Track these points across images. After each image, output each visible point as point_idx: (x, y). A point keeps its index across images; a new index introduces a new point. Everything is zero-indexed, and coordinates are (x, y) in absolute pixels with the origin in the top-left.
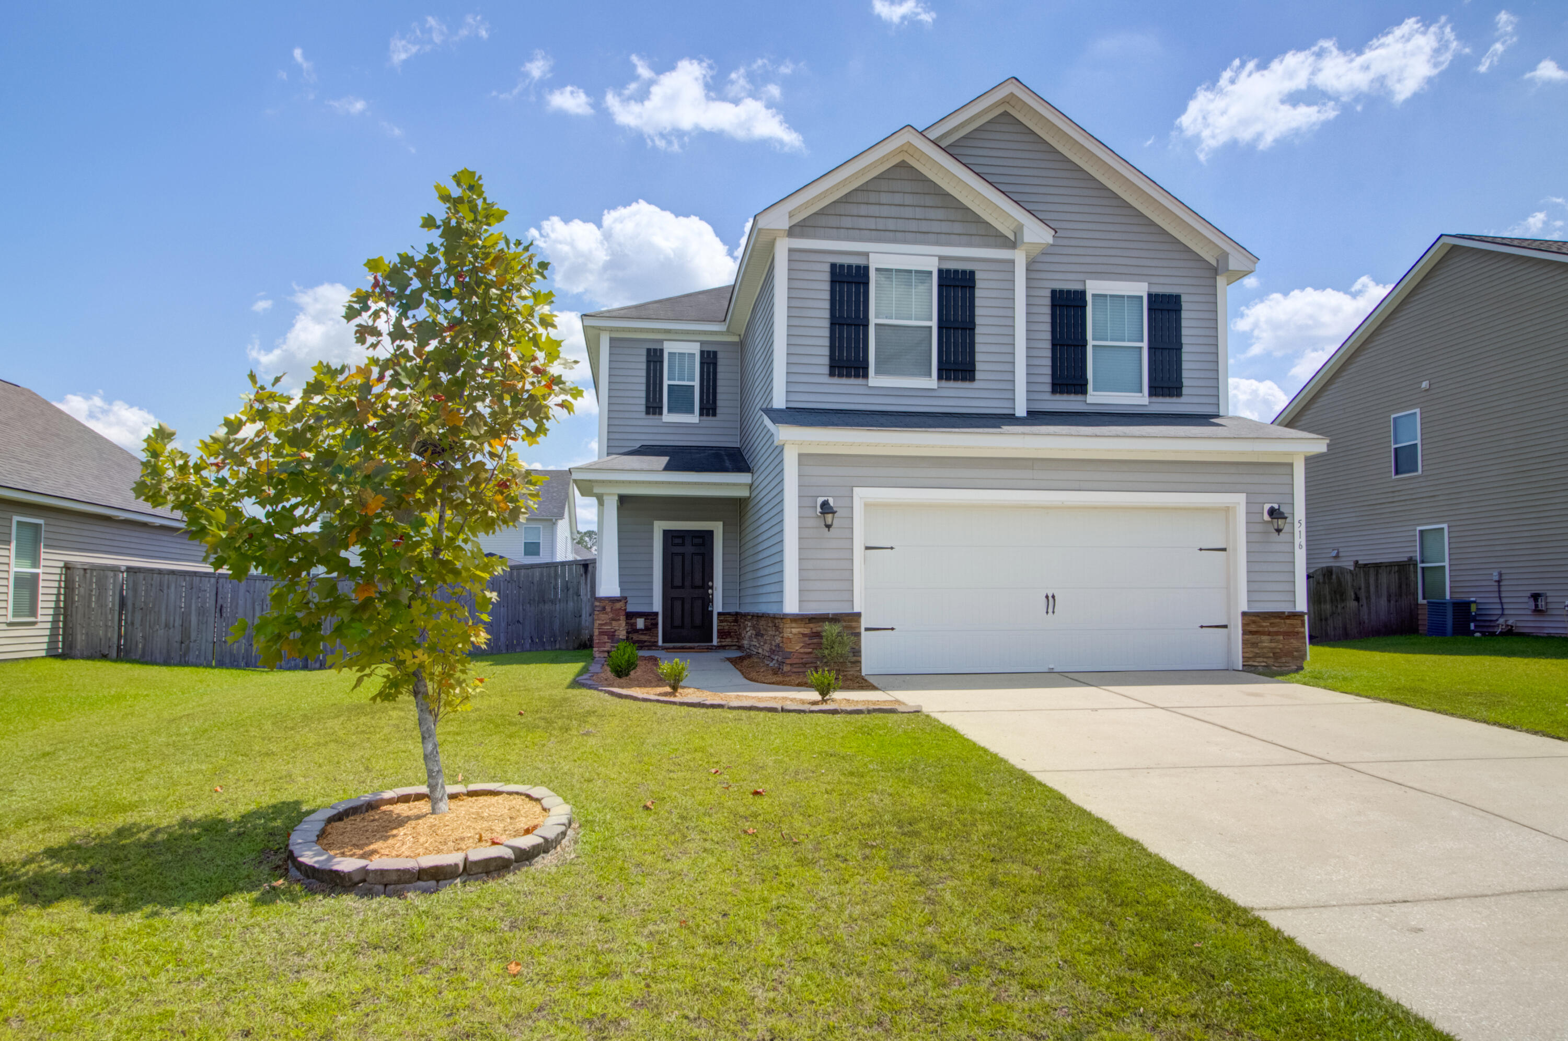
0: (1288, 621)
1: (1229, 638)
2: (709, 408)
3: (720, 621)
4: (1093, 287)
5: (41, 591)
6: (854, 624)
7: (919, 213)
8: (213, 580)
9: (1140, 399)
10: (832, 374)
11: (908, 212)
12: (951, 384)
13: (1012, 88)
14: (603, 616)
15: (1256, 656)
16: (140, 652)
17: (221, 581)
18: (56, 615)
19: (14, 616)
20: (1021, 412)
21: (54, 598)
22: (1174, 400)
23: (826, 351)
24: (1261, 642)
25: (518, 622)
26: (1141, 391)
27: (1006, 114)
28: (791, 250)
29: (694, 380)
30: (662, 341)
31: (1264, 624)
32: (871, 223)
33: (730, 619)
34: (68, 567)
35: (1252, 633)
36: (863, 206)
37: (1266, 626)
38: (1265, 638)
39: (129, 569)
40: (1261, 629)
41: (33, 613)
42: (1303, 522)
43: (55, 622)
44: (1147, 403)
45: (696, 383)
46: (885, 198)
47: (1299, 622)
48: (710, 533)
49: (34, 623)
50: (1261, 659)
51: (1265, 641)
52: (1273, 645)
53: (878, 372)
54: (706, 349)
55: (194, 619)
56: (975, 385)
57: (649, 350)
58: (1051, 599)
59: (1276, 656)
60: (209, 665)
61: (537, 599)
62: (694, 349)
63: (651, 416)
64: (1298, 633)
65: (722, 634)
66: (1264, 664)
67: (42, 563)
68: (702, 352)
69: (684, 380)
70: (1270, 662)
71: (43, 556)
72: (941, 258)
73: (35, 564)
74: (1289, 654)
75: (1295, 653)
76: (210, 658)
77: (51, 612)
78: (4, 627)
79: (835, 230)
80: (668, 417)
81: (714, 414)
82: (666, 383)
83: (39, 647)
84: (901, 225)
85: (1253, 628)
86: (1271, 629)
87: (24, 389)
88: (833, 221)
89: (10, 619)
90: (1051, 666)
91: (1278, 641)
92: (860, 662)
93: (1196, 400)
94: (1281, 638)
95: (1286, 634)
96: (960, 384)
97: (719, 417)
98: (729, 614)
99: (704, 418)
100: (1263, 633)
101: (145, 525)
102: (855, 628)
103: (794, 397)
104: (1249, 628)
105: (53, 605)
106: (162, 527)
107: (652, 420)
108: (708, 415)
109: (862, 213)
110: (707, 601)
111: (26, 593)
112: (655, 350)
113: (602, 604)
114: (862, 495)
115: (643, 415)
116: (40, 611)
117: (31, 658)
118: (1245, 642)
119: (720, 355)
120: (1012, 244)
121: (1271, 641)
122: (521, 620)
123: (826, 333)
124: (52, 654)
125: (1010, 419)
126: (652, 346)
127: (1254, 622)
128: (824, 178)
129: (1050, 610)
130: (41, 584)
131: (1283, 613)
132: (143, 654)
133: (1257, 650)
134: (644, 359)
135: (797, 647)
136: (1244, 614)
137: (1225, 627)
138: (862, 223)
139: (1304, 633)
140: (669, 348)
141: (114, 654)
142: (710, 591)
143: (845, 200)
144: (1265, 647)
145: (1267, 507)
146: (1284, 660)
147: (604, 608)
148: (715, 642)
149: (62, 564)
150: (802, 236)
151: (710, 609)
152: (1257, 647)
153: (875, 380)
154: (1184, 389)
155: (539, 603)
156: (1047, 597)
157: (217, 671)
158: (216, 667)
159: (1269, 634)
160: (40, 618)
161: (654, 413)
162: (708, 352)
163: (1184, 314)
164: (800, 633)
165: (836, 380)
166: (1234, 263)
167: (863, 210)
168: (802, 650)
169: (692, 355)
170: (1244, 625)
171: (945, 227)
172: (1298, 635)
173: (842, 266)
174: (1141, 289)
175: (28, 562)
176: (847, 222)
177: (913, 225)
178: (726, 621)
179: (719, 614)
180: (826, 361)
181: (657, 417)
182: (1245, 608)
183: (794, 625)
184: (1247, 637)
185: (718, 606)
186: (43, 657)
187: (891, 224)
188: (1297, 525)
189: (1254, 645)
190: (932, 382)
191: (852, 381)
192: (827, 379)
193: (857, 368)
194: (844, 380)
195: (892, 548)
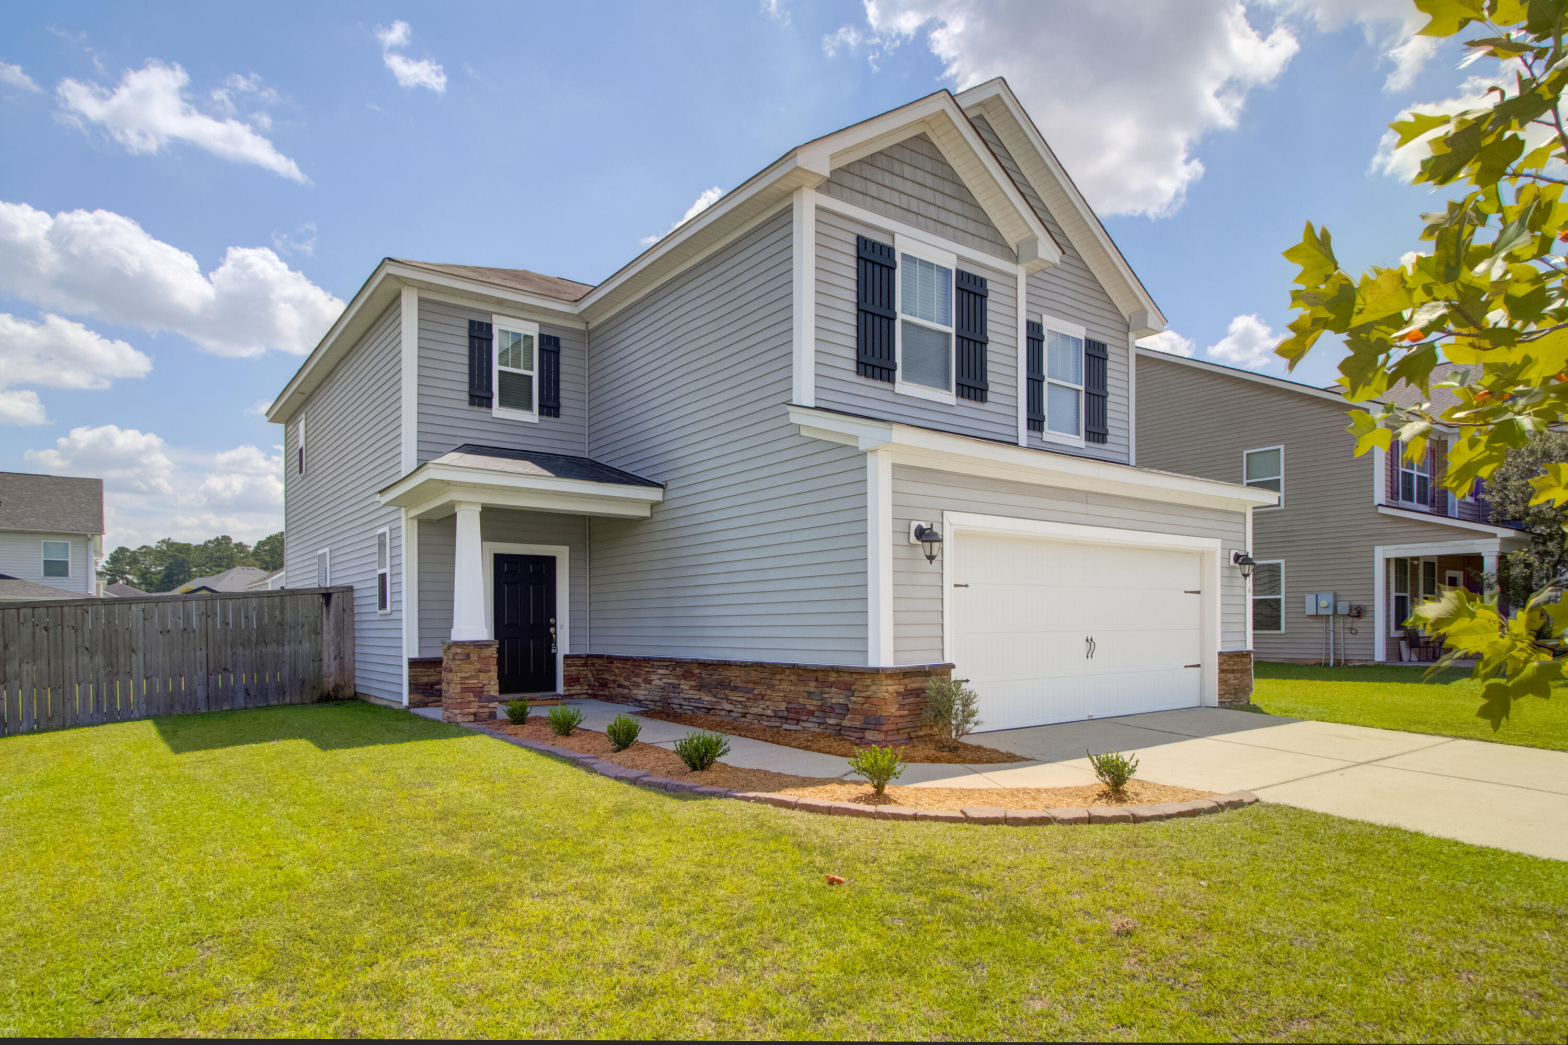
0: (1243, 660)
1: (1202, 676)
2: (550, 407)
3: (567, 665)
4: (1047, 322)
6: (945, 678)
7: (938, 199)
9: (1079, 442)
10: (858, 372)
11: (929, 195)
12: (968, 403)
13: (999, 89)
15: (1226, 693)
20: (1023, 439)
22: (1103, 446)
24: (1229, 679)
25: (225, 669)
26: (1078, 434)
28: (818, 209)
29: (532, 369)
30: (490, 314)
32: (895, 198)
33: (579, 662)
35: (1225, 671)
36: (887, 175)
37: (1231, 665)
38: (1231, 675)
40: (1229, 668)
44: (1085, 445)
45: (535, 374)
46: (908, 171)
47: (1248, 660)
48: (550, 562)
50: (1228, 696)
52: (1235, 682)
53: (903, 377)
54: (546, 332)
56: (986, 406)
57: (472, 323)
58: (1090, 642)
59: (1236, 692)
61: (254, 638)
62: (533, 330)
63: (476, 408)
64: (1248, 670)
65: (570, 681)
66: (1229, 700)
68: (541, 336)
69: (519, 367)
70: (1233, 697)
72: (960, 258)
74: (1243, 689)
75: (1247, 689)
79: (860, 195)
80: (498, 411)
81: (557, 415)
82: (496, 368)
84: (923, 208)
85: (1225, 666)
86: (1235, 667)
88: (858, 184)
91: (1238, 678)
93: (1115, 448)
94: (1239, 675)
95: (1242, 671)
96: (974, 404)
97: (562, 419)
98: (578, 657)
99: (545, 418)
100: (1230, 672)
102: (946, 683)
103: (822, 394)
104: (1226, 668)
107: (478, 413)
108: (549, 415)
109: (887, 183)
110: (550, 640)
112: (481, 324)
113: (466, 651)
114: (951, 521)
115: (466, 405)
118: (1220, 680)
119: (562, 343)
120: (1016, 258)
121: (1234, 679)
122: (229, 667)
123: (854, 320)
126: (477, 318)
127: (1225, 661)
128: (865, 125)
129: (1090, 654)
131: (1237, 652)
133: (1226, 688)
134: (465, 333)
135: (893, 709)
136: (1220, 654)
137: (1199, 666)
138: (887, 195)
140: (500, 324)
142: (552, 630)
143: (869, 161)
144: (1231, 685)
145: (1233, 553)
146: (1240, 695)
147: (468, 657)
148: (561, 689)
150: (829, 193)
151: (553, 651)
152: (1227, 684)
153: (902, 386)
154: (1108, 437)
155: (257, 644)
156: (1087, 640)
159: (1233, 671)
161: (480, 405)
162: (549, 337)
163: (1109, 364)
164: (895, 692)
165: (862, 380)
166: (1152, 320)
167: (888, 179)
168: (898, 713)
169: (529, 338)
170: (1220, 664)
171: (961, 223)
172: (1248, 672)
173: (867, 241)
174: (1079, 332)
176: (872, 189)
177: (933, 212)
178: (574, 665)
179: (566, 657)
180: (853, 354)
181: (484, 409)
182: (1219, 649)
183: (889, 682)
184: (1221, 675)
185: (563, 647)
187: (914, 205)
190: (951, 398)
191: (878, 384)
192: (853, 377)
193: (885, 373)
194: (871, 382)
195: (966, 586)
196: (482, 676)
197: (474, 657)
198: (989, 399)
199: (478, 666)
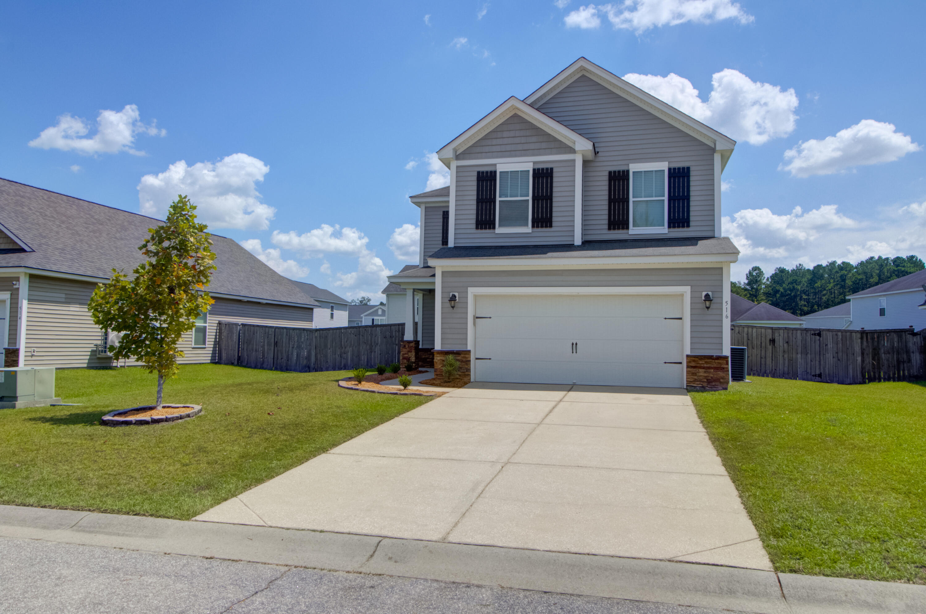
0: (716, 361)
1: (682, 370)
4: (634, 168)
5: (207, 334)
6: (467, 356)
7: (523, 140)
8: (273, 330)
9: (663, 230)
10: (477, 228)
11: (517, 140)
12: (540, 229)
13: (582, 63)
14: (404, 350)
15: (695, 380)
16: (246, 362)
17: (277, 330)
18: (215, 344)
19: (195, 344)
20: (578, 241)
21: (214, 337)
22: (685, 229)
23: (474, 217)
24: (698, 373)
26: (663, 225)
27: (583, 76)
28: (457, 167)
31: (701, 362)
32: (498, 148)
34: (220, 323)
35: (692, 367)
36: (494, 140)
37: (702, 364)
38: (700, 370)
39: (244, 325)
40: (698, 365)
41: (204, 343)
42: (729, 303)
43: (214, 347)
44: (667, 232)
46: (505, 134)
47: (725, 362)
49: (205, 348)
50: (699, 383)
51: (701, 372)
52: (706, 375)
53: (500, 226)
55: (266, 347)
56: (552, 229)
57: (444, 212)
58: (574, 346)
59: (709, 381)
60: (271, 370)
64: (724, 368)
66: (700, 385)
67: (208, 321)
70: (705, 384)
71: (208, 318)
72: (534, 163)
73: (205, 322)
74: (717, 380)
75: (721, 380)
76: (272, 366)
77: (213, 343)
78: (191, 349)
79: (480, 154)
83: (207, 358)
84: (513, 147)
85: (693, 364)
86: (705, 365)
87: (228, 239)
88: (479, 149)
89: (193, 346)
90: (574, 381)
91: (710, 372)
92: (470, 375)
93: (698, 229)
94: (712, 370)
95: (716, 369)
96: (544, 229)
100: (701, 368)
101: (259, 303)
102: (467, 358)
103: (458, 241)
104: (695, 365)
105: (213, 340)
106: (267, 304)
109: (494, 144)
111: (201, 335)
113: (404, 344)
114: (472, 291)
115: (441, 246)
116: (207, 343)
117: (203, 363)
118: (688, 372)
120: (573, 151)
121: (705, 372)
123: (475, 207)
124: (214, 362)
125: (569, 247)
126: (445, 210)
127: (694, 361)
129: (574, 351)
130: (207, 331)
131: (713, 356)
132: (247, 364)
133: (696, 377)
134: (441, 217)
135: (440, 366)
136: (688, 356)
137: (677, 363)
138: (494, 149)
139: (728, 368)
141: (236, 363)
143: (486, 137)
144: (701, 376)
145: (703, 294)
146: (714, 384)
147: (405, 346)
149: (217, 322)
150: (464, 159)
152: (696, 375)
153: (499, 230)
154: (691, 223)
156: (573, 344)
157: (275, 372)
158: (274, 370)
159: (704, 368)
160: (207, 346)
163: (692, 178)
164: (441, 359)
165: (479, 231)
167: (495, 142)
170: (688, 362)
171: (538, 146)
172: (725, 370)
173: (483, 172)
174: (664, 166)
175: (202, 321)
176: (487, 149)
177: (520, 147)
180: (474, 221)
182: (689, 353)
183: (438, 355)
184: (689, 369)
186: (208, 363)
187: (508, 148)
188: (724, 304)
189: (694, 374)
190: (528, 229)
191: (488, 231)
192: (475, 231)
193: (490, 224)
194: (484, 231)
195: (490, 318)
196: (409, 353)
197: (407, 346)
198: (553, 225)
199: (408, 349)
